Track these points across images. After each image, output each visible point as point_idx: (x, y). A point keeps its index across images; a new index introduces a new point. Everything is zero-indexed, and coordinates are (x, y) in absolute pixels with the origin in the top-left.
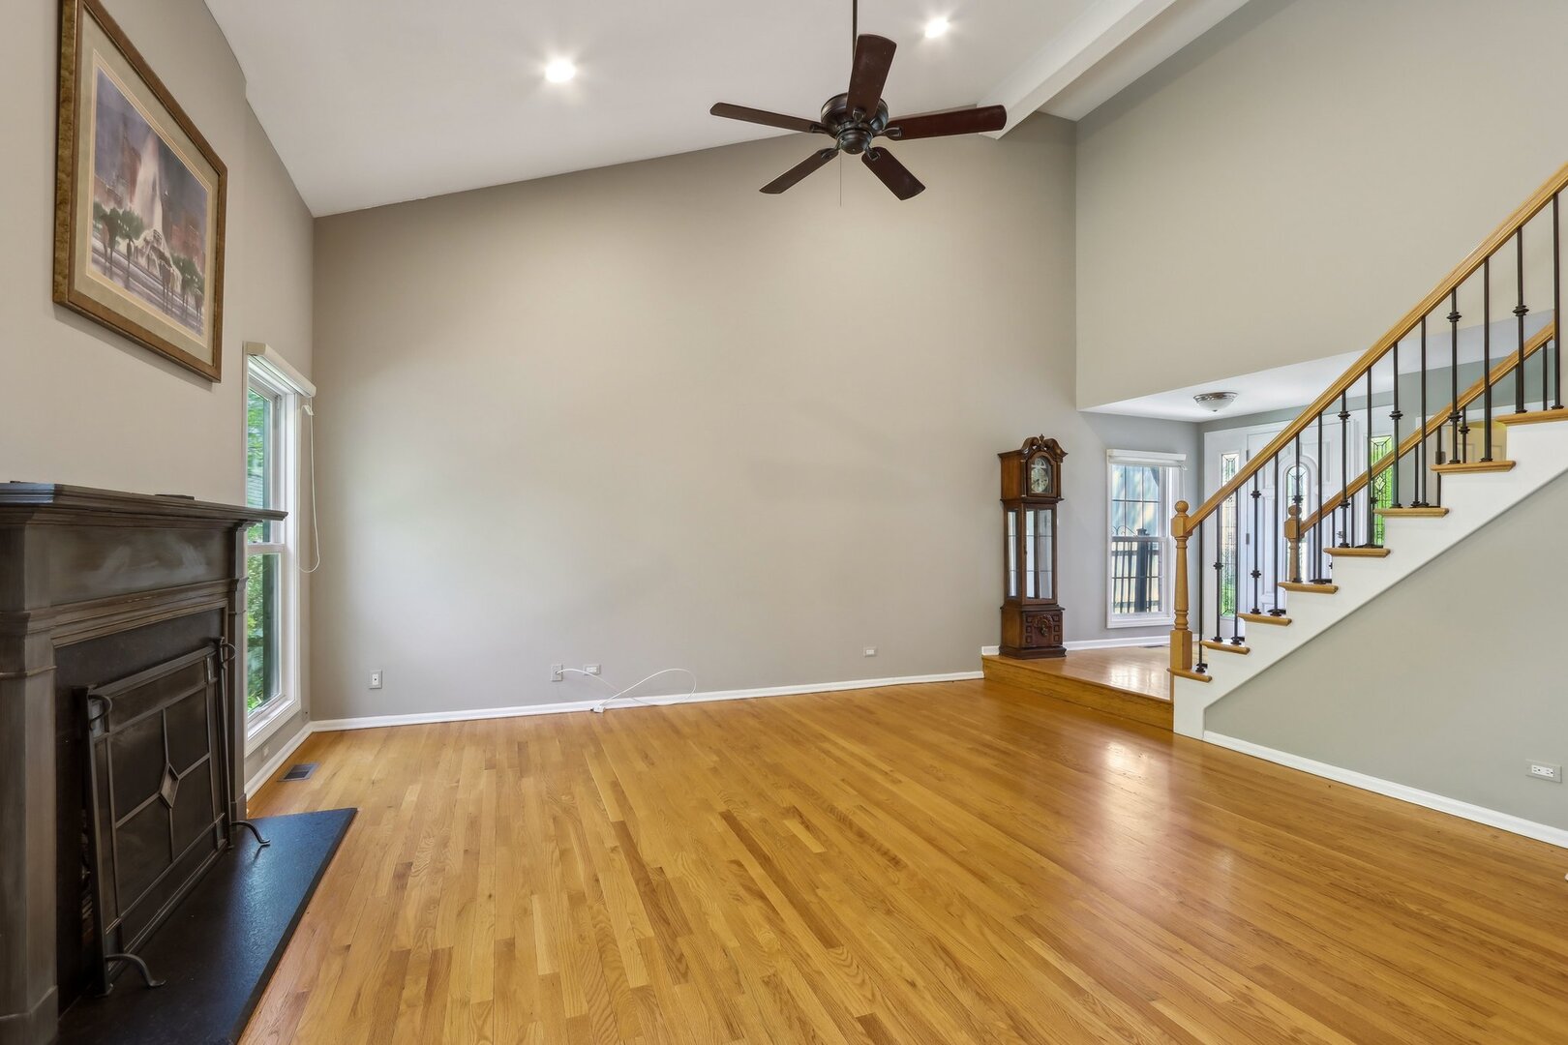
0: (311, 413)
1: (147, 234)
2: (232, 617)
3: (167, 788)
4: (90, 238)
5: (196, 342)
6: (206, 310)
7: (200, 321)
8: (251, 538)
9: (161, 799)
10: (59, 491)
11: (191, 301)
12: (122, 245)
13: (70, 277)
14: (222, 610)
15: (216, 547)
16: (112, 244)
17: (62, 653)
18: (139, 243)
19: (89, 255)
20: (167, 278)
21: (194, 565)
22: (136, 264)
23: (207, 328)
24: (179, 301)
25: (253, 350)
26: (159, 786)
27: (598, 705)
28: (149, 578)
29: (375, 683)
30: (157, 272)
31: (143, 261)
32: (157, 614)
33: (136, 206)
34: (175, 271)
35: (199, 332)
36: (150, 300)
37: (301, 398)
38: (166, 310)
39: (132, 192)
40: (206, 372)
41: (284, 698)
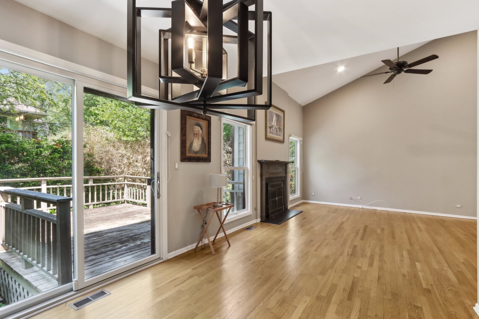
0: (302, 143)
1: (274, 127)
2: (286, 178)
3: (277, 198)
4: (268, 130)
5: (281, 138)
6: (282, 133)
7: (281, 135)
8: (290, 166)
9: (276, 199)
10: (265, 161)
11: (280, 132)
12: (272, 129)
13: (266, 136)
14: (285, 176)
15: (284, 167)
16: (271, 129)
17: (266, 179)
18: (273, 128)
19: (268, 132)
20: (277, 131)
21: (281, 170)
22: (273, 131)
23: (282, 136)
24: (278, 133)
25: (290, 136)
26: (276, 198)
27: (360, 206)
28: (275, 171)
29: (313, 194)
30: (276, 131)
31: (274, 130)
32: (276, 176)
33: (273, 124)
34: (278, 129)
35: (281, 136)
36: (275, 135)
37: (300, 141)
38: (277, 135)
39: (273, 122)
40: (282, 142)
41: (297, 194)
